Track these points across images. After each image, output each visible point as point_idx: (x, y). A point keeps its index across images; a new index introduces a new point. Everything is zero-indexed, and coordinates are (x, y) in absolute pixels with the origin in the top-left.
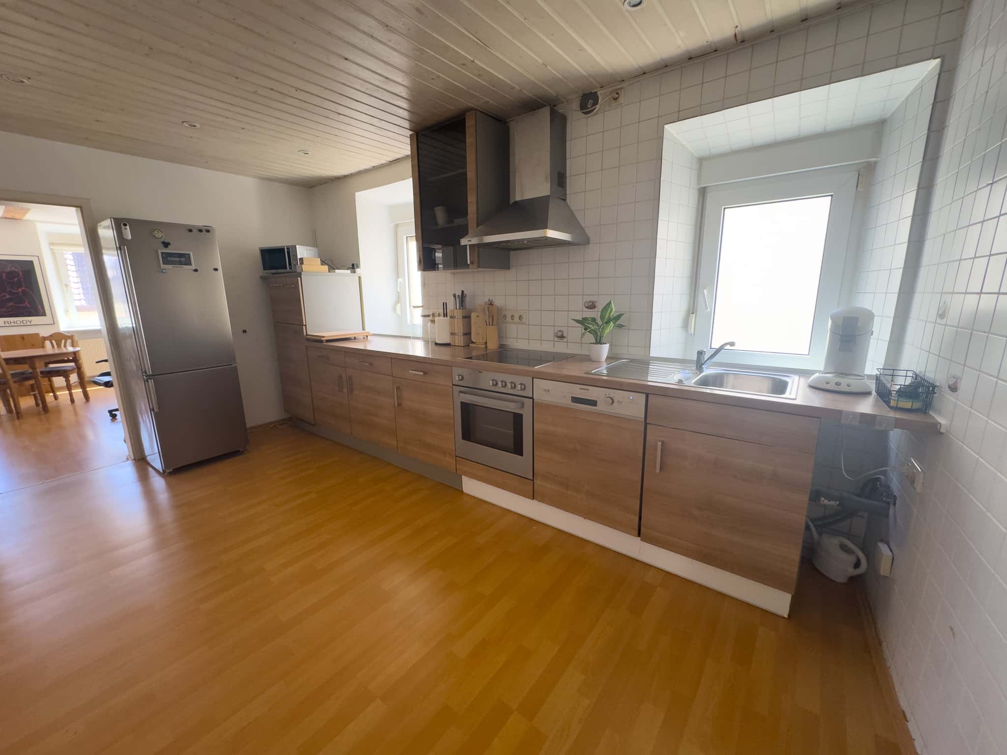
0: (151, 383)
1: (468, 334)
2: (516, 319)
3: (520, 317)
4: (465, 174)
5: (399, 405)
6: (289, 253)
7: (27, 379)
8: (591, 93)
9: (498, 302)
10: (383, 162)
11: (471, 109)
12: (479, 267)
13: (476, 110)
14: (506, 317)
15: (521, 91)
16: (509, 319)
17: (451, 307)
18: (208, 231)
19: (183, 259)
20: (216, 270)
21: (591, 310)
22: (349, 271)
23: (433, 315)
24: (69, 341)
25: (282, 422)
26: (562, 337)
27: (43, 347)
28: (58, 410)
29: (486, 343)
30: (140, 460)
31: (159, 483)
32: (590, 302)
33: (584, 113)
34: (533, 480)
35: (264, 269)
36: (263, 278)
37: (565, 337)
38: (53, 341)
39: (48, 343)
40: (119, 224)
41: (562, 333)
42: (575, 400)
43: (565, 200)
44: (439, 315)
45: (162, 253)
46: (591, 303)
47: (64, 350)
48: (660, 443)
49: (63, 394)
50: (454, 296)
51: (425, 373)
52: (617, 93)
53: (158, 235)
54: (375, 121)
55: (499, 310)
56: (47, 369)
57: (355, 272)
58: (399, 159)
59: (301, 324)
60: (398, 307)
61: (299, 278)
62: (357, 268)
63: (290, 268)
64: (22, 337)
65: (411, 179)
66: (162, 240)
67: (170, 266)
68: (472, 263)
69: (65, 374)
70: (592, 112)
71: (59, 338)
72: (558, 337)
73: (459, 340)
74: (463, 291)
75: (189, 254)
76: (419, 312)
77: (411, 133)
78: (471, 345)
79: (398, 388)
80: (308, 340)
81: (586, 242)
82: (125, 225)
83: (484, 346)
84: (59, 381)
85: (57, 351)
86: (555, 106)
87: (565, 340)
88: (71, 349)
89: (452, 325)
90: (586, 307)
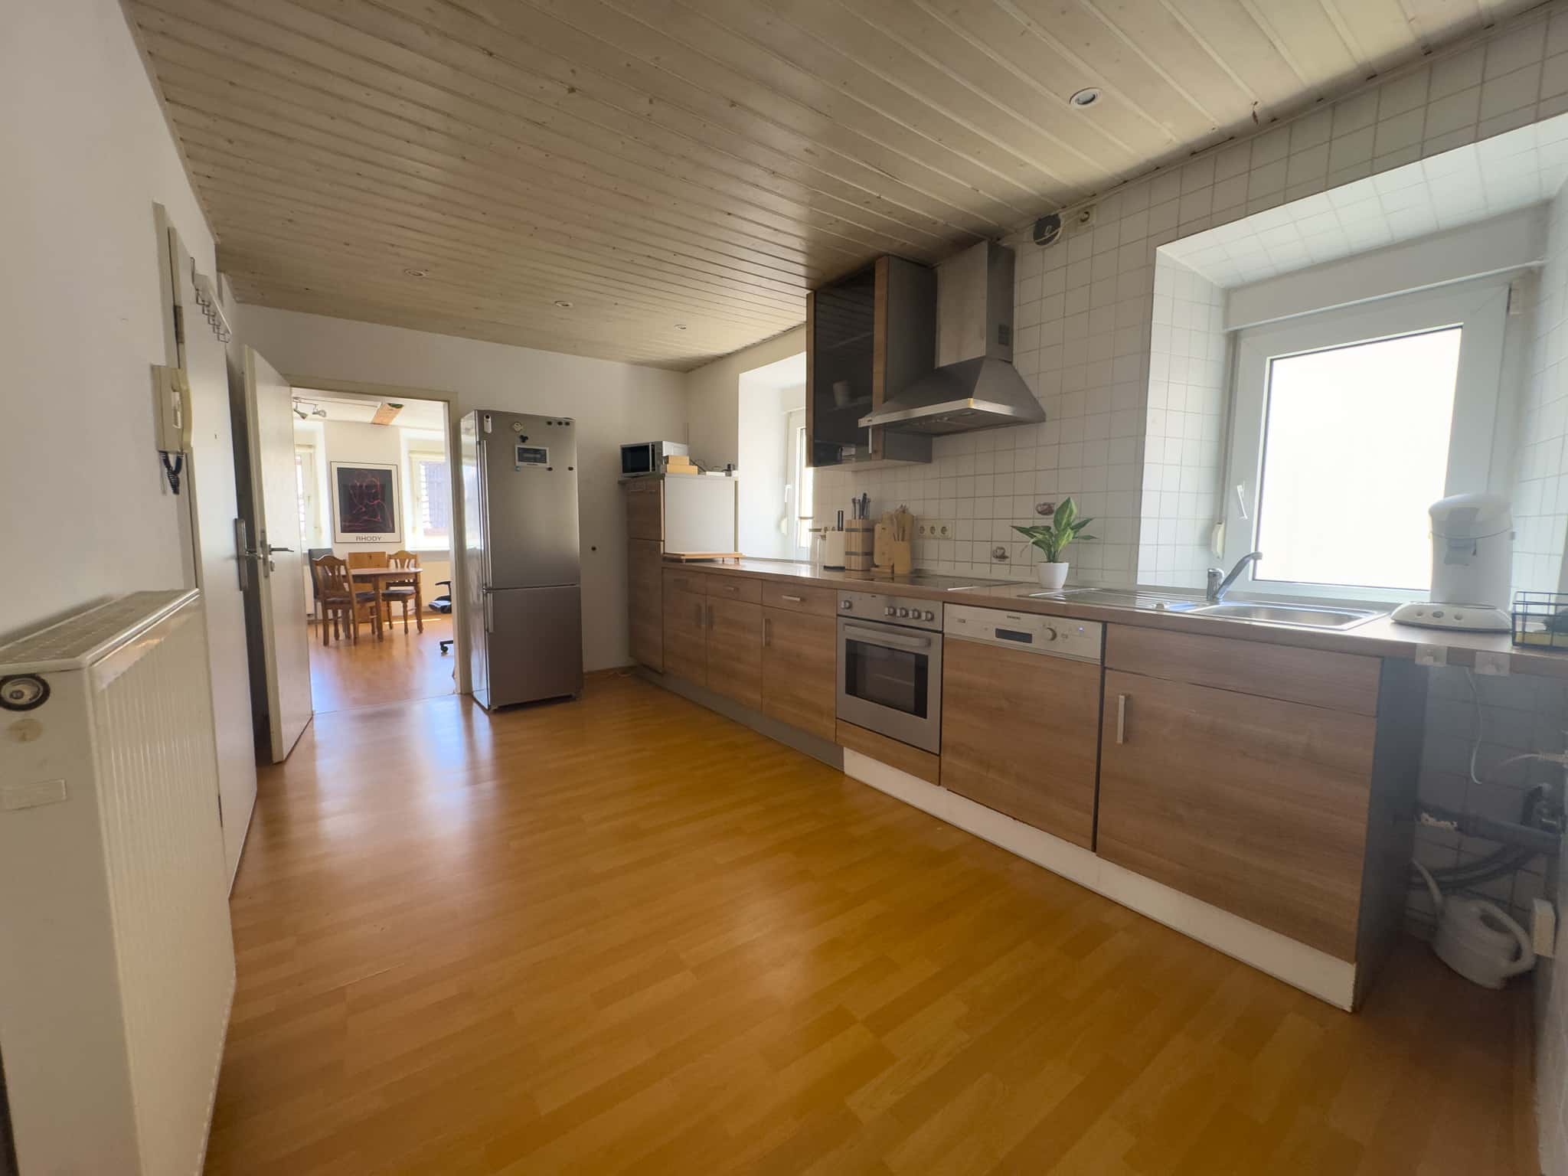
0: (490, 596)
1: (869, 554)
2: (938, 532)
3: (944, 530)
4: (872, 336)
5: (768, 644)
6: (653, 450)
7: (370, 600)
8: (1049, 216)
9: (914, 509)
10: (776, 332)
11: (880, 256)
12: (884, 457)
13: (888, 255)
14: (924, 530)
15: (947, 225)
16: (927, 532)
17: (848, 516)
18: (567, 424)
19: (538, 456)
20: (571, 469)
21: (1046, 517)
22: (724, 474)
23: (826, 529)
24: (413, 561)
25: (625, 670)
26: (1003, 557)
27: (388, 566)
28: (391, 640)
29: (893, 566)
30: (467, 696)
31: (482, 722)
32: (1045, 504)
33: (1038, 243)
34: (939, 755)
35: (625, 470)
36: (622, 484)
37: (1007, 557)
38: (398, 561)
39: (392, 562)
40: (482, 415)
41: (1002, 551)
42: (1002, 634)
43: (1011, 363)
44: (833, 529)
45: (519, 449)
46: (1046, 507)
47: (406, 570)
48: (1122, 697)
49: (398, 624)
50: (854, 501)
51: (803, 600)
52: (1087, 213)
53: (518, 428)
54: (764, 282)
55: (914, 520)
56: (386, 592)
57: (730, 475)
58: (794, 327)
59: (658, 539)
60: (784, 523)
61: (662, 481)
62: (734, 469)
63: (654, 470)
64: (370, 555)
65: (805, 353)
66: (522, 433)
67: (525, 464)
68: (875, 451)
69: (402, 597)
70: (1050, 241)
71: (403, 557)
72: (997, 557)
73: (857, 562)
74: (865, 495)
75: (545, 450)
76: (808, 524)
77: (809, 292)
78: (873, 569)
79: (768, 621)
80: (665, 559)
81: (1039, 418)
82: (487, 417)
83: (889, 571)
84: (397, 607)
85: (399, 571)
86: (999, 239)
87: (1007, 561)
88: (413, 570)
89: (848, 542)
90: (1039, 513)
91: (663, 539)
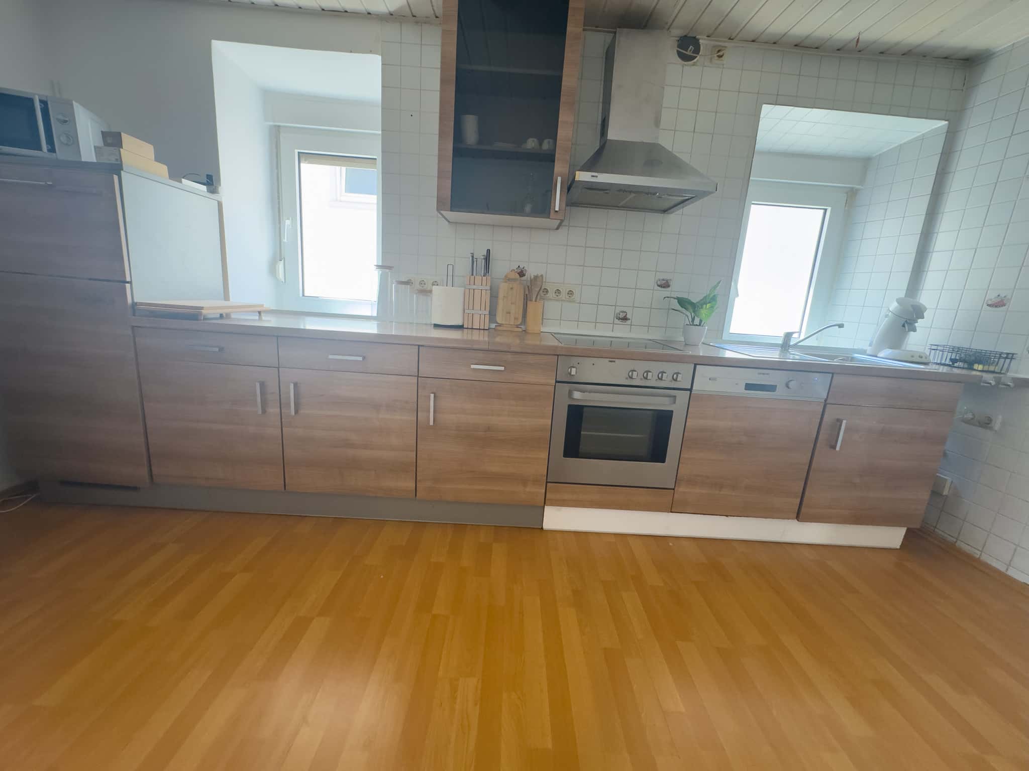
2: (564, 295)
3: (571, 293)
6: (45, 112)
8: (693, 37)
9: (532, 271)
14: (547, 292)
16: (551, 294)
21: (663, 289)
22: (205, 188)
26: (625, 319)
33: (681, 57)
34: (673, 489)
37: (629, 319)
41: (624, 314)
42: (749, 387)
46: (664, 282)
50: (471, 256)
52: (721, 51)
55: (535, 281)
57: (213, 192)
61: (116, 177)
63: (52, 150)
70: (690, 61)
73: (481, 321)
80: (141, 313)
89: (468, 299)
90: (659, 286)
91: (128, 279)
